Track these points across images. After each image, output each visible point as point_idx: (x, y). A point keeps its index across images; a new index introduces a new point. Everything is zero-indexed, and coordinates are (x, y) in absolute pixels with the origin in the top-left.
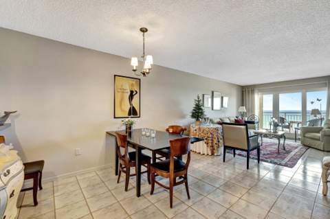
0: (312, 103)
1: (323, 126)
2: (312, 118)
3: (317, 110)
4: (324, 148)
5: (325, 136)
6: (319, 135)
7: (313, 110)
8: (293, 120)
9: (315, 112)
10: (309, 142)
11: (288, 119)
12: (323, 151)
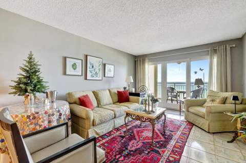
0: (196, 73)
1: (205, 97)
2: (196, 88)
3: (201, 79)
4: (209, 129)
5: (211, 113)
6: (203, 110)
7: (196, 80)
8: (180, 90)
9: (199, 82)
10: (192, 119)
11: (177, 89)
12: (209, 132)
